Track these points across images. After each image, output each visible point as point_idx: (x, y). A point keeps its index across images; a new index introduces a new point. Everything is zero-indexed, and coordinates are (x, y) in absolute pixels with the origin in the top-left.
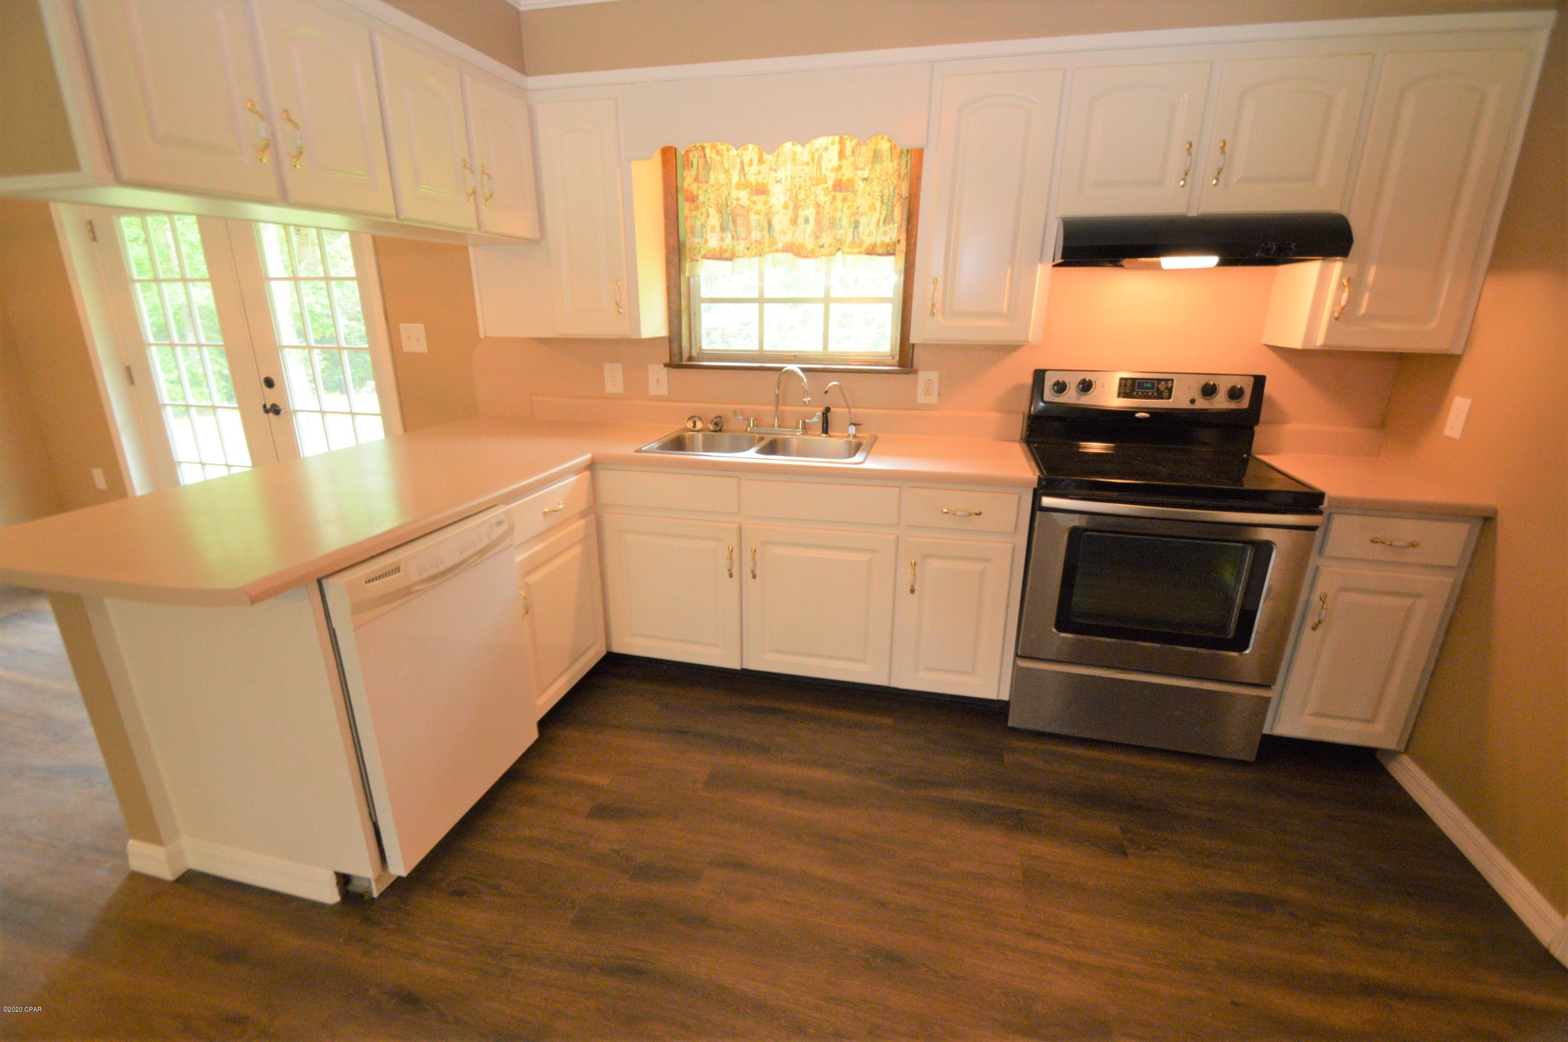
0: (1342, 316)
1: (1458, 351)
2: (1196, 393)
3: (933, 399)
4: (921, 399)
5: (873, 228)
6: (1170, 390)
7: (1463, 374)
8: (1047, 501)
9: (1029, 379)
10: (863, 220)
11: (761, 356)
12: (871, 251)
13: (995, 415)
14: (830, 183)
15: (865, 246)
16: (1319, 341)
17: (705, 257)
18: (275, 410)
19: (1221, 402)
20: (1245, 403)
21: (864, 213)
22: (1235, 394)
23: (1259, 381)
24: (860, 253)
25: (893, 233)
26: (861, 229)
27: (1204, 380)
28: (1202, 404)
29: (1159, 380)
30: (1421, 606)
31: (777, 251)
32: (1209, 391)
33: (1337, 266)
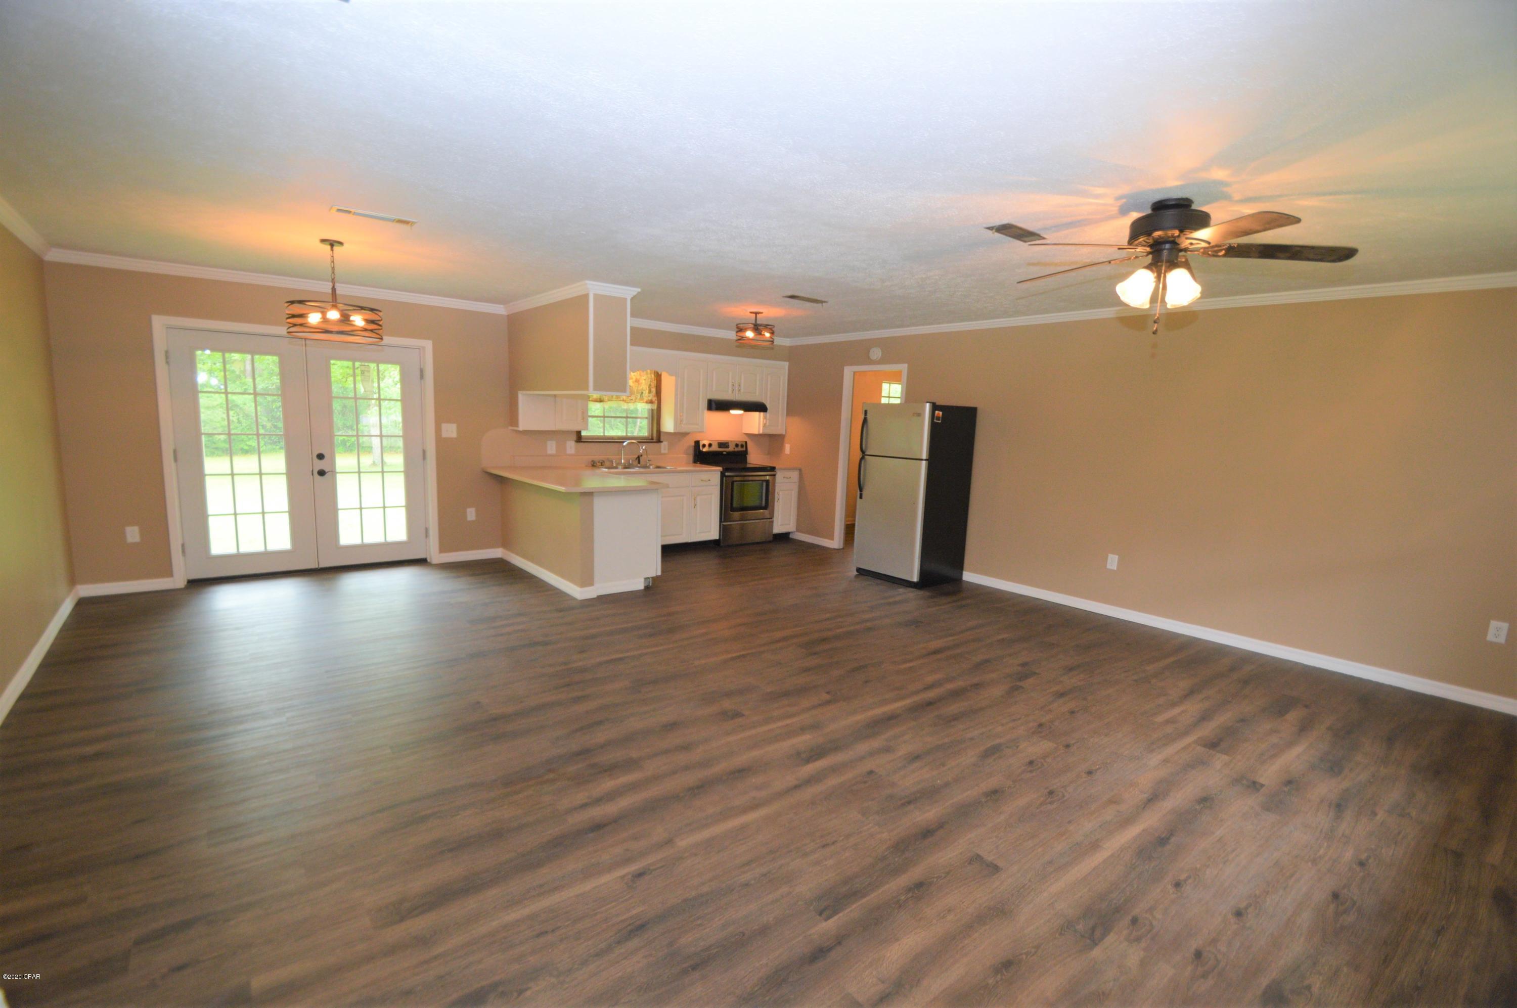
0: (765, 425)
1: (784, 433)
2: (734, 446)
3: (666, 452)
4: (663, 451)
5: (647, 394)
6: (729, 445)
7: (786, 439)
8: (727, 474)
9: (693, 444)
10: (644, 392)
11: (605, 437)
12: (647, 402)
13: (684, 456)
14: (634, 380)
15: (645, 400)
16: (761, 432)
17: (592, 401)
18: (322, 473)
19: (739, 449)
20: (744, 449)
21: (644, 390)
22: (742, 446)
23: (746, 442)
24: (643, 402)
25: (652, 397)
26: (643, 395)
27: (735, 443)
28: (737, 449)
29: (726, 443)
30: (793, 492)
31: (621, 401)
32: (737, 445)
33: (762, 414)
